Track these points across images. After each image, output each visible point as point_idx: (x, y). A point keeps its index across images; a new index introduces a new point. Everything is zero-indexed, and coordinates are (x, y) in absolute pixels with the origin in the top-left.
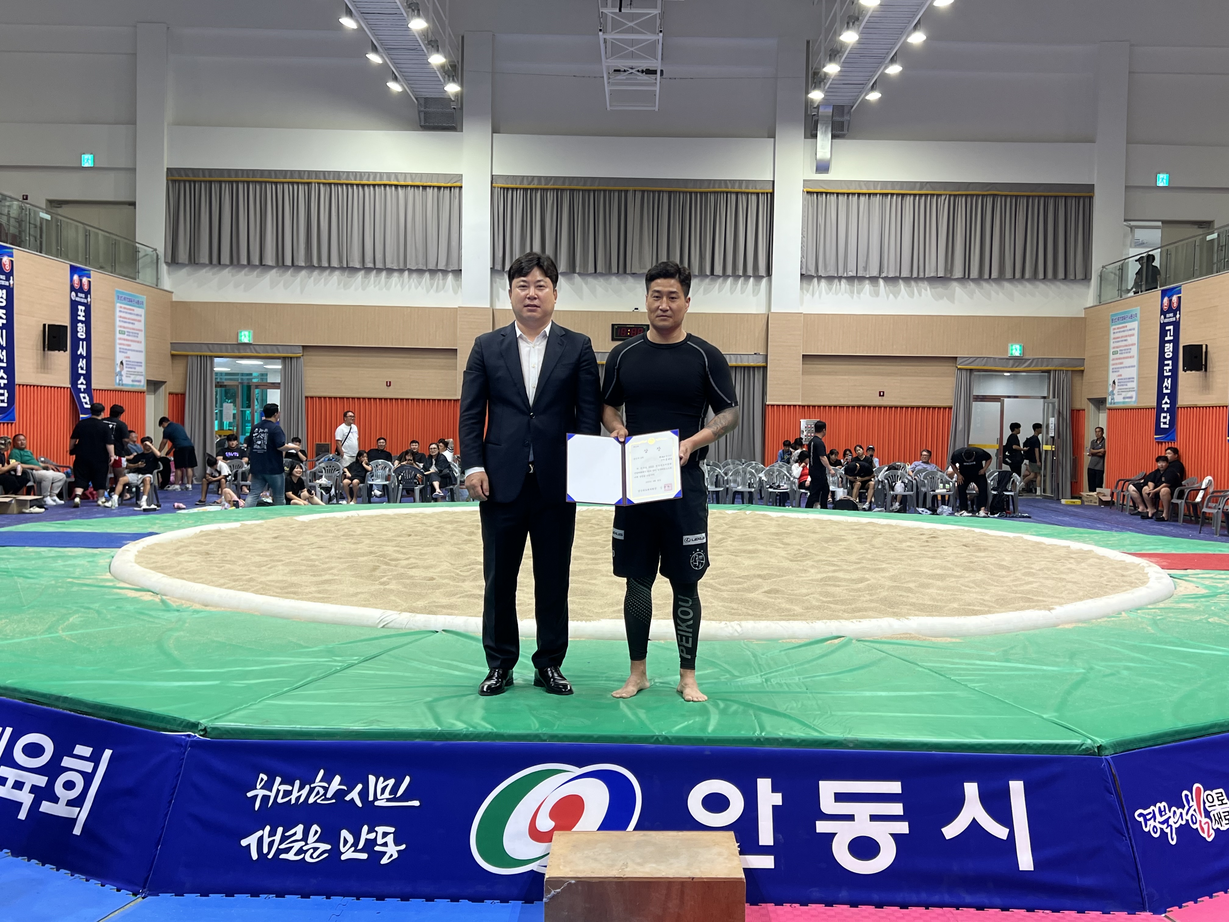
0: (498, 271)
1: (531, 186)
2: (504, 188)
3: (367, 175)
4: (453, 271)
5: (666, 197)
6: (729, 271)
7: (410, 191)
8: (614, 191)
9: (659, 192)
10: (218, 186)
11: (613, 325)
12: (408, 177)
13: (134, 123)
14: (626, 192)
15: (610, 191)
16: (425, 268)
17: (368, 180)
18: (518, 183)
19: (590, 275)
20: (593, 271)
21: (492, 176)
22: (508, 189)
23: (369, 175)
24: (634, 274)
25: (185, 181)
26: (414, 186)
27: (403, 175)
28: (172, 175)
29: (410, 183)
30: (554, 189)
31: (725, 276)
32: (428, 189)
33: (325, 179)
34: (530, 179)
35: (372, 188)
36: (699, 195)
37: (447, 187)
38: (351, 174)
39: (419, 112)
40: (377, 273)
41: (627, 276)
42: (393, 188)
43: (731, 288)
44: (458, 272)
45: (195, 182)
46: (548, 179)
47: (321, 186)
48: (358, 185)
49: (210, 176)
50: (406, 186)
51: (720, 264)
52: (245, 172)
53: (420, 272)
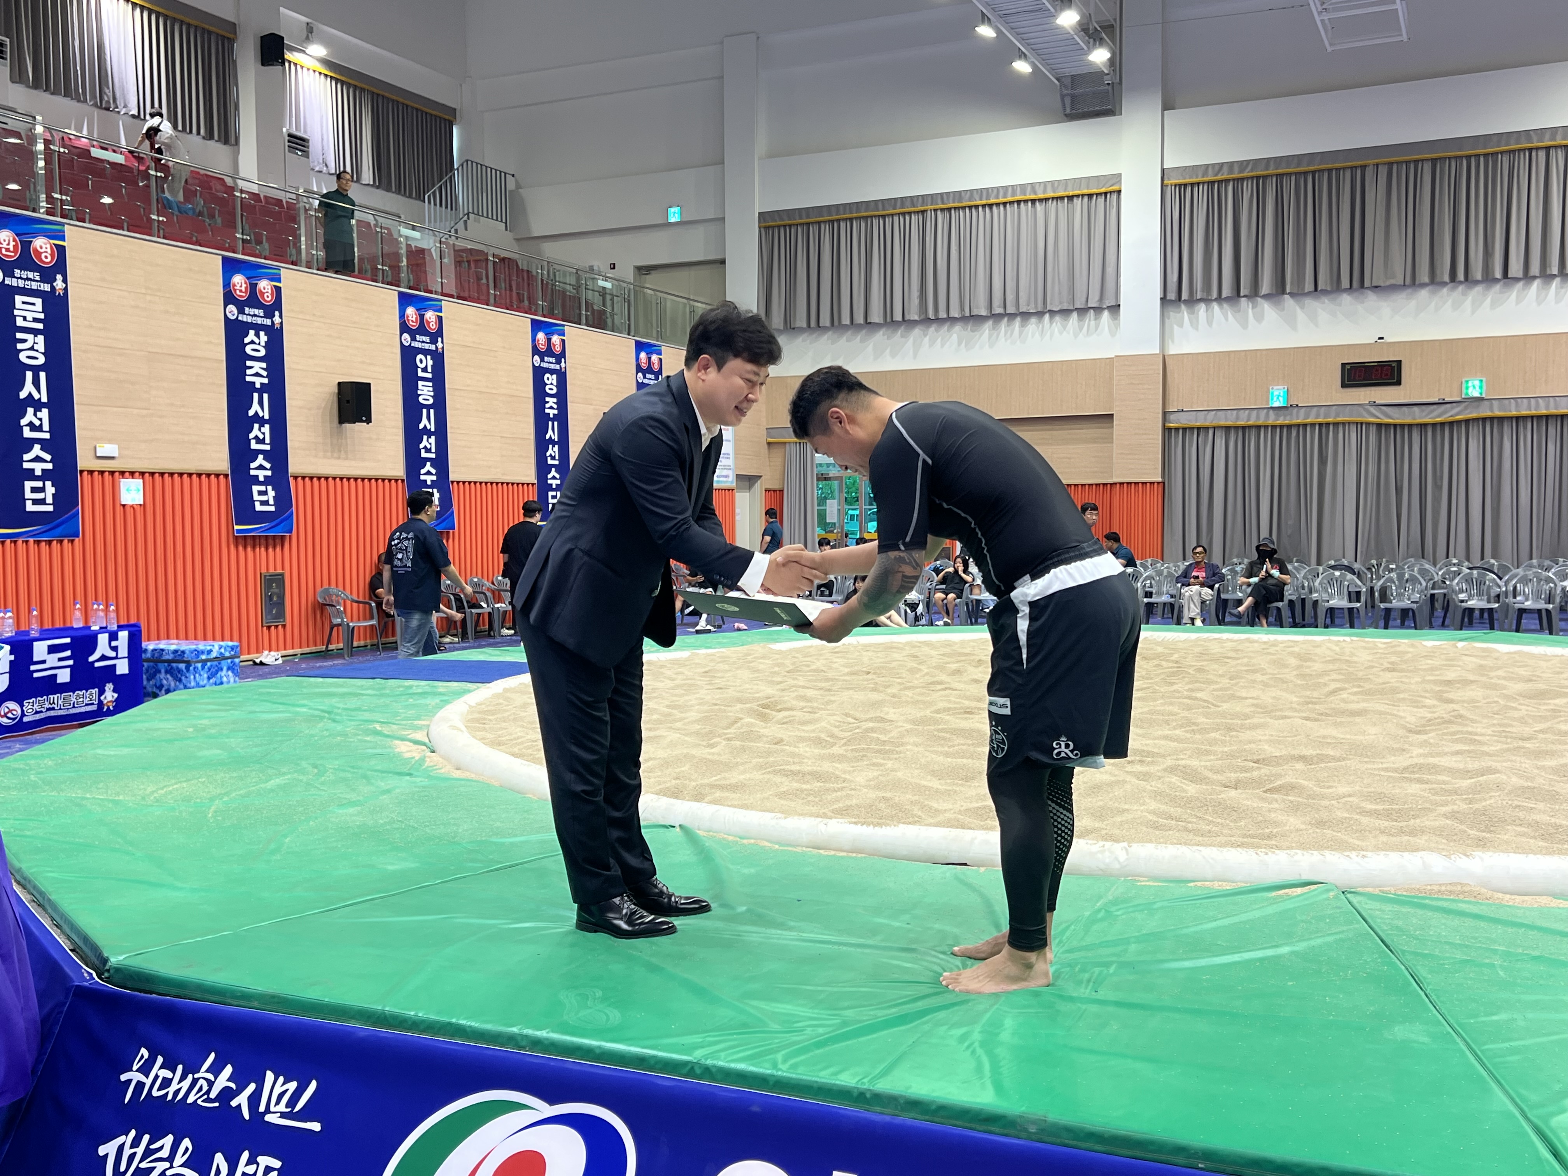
0: (1171, 301)
1: (1219, 177)
2: (1180, 185)
3: (995, 191)
4: (1109, 308)
5: (1427, 167)
6: (1535, 269)
7: (1052, 205)
8: (1344, 169)
9: (1416, 162)
10: (816, 227)
11: (1343, 365)
12: (1049, 187)
13: (723, 163)
14: (1363, 167)
15: (1338, 170)
16: (1071, 308)
17: (997, 198)
18: (1200, 175)
19: (1309, 293)
20: (1312, 288)
21: (1163, 170)
22: (1185, 185)
23: (998, 191)
24: (1376, 287)
25: (779, 227)
26: (1057, 198)
27: (1042, 185)
28: (765, 221)
29: (1052, 195)
30: (1252, 178)
31: (1527, 277)
32: (1075, 199)
33: (943, 203)
34: (1217, 168)
35: (1002, 207)
36: (1482, 159)
37: (1101, 194)
38: (975, 192)
39: (1063, 97)
40: (1008, 320)
41: (1366, 291)
42: (1030, 204)
43: (1538, 296)
44: (1115, 308)
45: (790, 226)
46: (1243, 164)
47: (939, 212)
48: (984, 206)
49: (808, 217)
50: (1047, 199)
51: (1518, 260)
52: (848, 207)
53: (1065, 313)
